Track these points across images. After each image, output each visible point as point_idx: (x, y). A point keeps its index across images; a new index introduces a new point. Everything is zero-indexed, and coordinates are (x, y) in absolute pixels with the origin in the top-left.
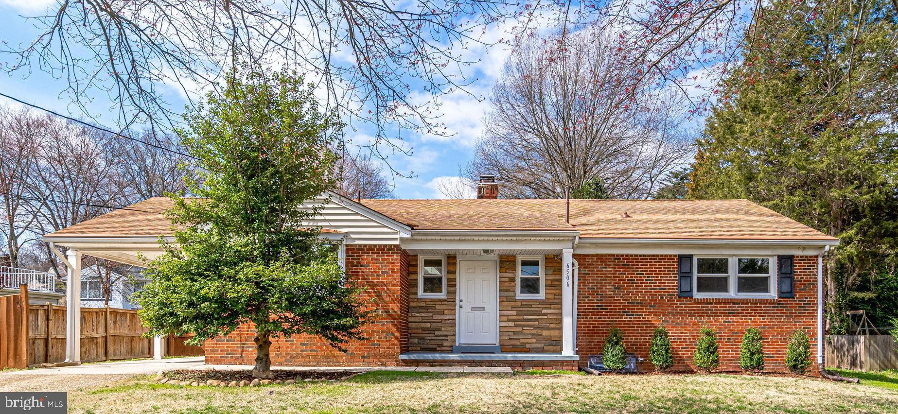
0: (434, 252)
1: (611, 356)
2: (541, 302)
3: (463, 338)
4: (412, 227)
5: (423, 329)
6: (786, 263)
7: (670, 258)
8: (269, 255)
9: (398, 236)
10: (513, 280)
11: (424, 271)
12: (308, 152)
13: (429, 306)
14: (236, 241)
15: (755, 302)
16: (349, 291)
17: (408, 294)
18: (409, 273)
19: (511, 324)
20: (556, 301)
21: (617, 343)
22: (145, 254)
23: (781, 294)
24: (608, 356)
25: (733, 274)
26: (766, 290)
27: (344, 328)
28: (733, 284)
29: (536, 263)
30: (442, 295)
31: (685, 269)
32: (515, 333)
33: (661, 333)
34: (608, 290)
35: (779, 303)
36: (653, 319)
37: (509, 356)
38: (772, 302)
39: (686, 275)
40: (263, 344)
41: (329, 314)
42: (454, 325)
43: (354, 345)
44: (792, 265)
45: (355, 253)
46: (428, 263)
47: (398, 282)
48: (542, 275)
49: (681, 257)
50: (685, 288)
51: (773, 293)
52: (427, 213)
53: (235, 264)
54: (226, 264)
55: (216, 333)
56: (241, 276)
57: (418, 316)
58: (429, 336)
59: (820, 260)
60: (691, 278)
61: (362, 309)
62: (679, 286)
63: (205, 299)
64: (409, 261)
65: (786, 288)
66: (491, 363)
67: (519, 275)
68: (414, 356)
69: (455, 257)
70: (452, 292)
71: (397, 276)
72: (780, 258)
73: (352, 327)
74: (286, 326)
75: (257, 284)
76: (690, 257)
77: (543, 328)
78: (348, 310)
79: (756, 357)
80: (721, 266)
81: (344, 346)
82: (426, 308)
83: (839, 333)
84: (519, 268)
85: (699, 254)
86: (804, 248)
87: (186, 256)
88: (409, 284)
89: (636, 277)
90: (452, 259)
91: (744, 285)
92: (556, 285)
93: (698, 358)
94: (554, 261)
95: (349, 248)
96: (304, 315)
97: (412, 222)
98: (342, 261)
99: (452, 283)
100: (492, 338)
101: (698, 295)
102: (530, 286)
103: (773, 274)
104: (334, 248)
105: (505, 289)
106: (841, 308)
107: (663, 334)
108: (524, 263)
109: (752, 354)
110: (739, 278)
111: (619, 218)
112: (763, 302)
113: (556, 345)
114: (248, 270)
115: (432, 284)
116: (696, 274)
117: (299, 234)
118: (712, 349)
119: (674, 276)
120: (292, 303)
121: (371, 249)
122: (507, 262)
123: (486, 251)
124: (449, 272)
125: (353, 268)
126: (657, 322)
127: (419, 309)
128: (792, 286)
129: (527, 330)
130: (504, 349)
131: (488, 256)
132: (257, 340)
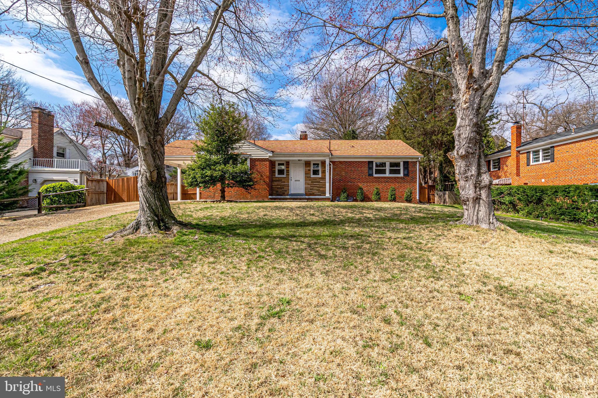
0: (281, 160)
1: (343, 196)
2: (320, 178)
3: (292, 191)
4: (273, 152)
5: (278, 188)
6: (406, 164)
7: (365, 162)
8: (226, 162)
9: (268, 155)
10: (310, 170)
11: (277, 168)
12: (237, 128)
13: (279, 180)
14: (214, 157)
15: (395, 178)
16: (251, 174)
17: (272, 175)
18: (273, 168)
19: (309, 186)
20: (324, 178)
21: (345, 192)
22: (185, 162)
23: (404, 175)
24: (342, 197)
25: (388, 168)
26: (399, 173)
27: (250, 186)
28: (387, 171)
29: (318, 164)
30: (285, 176)
31: (370, 166)
32: (311, 189)
33: (360, 189)
34: (343, 173)
35: (404, 178)
36: (359, 184)
37: (307, 197)
38: (401, 178)
39: (371, 168)
40: (223, 191)
41: (245, 181)
42: (289, 186)
43: (253, 192)
44: (408, 165)
45: (253, 161)
46: (279, 164)
47: (268, 171)
48: (320, 168)
49: (369, 162)
50: (370, 173)
51: (402, 175)
52: (279, 146)
53: (215, 165)
54: (212, 165)
55: (209, 187)
56: (217, 169)
57: (276, 183)
58: (280, 190)
59: (418, 163)
60: (372, 169)
61: (255, 180)
62: (368, 172)
63: (207, 176)
64: (272, 164)
65: (406, 173)
66: (300, 199)
67: (312, 169)
68: (274, 197)
69: (289, 162)
70: (288, 175)
71: (268, 169)
72: (404, 162)
73: (252, 185)
74: (232, 185)
75: (222, 171)
76: (372, 162)
77: (320, 187)
78: (251, 180)
79: (393, 196)
80: (383, 165)
81: (249, 191)
82: (279, 181)
83: (441, 191)
84: (312, 166)
85: (375, 161)
86: (412, 158)
87: (200, 163)
88: (272, 172)
89: (353, 169)
90: (288, 163)
91: (391, 172)
92: (324, 172)
93: (373, 197)
94: (323, 163)
95: (251, 159)
96: (237, 182)
97: (273, 150)
98: (249, 164)
99: (288, 171)
100: (302, 191)
101: (375, 175)
102: (316, 172)
103: (402, 168)
104: (246, 160)
105: (307, 173)
106: (441, 181)
107: (361, 189)
108: (314, 164)
109: (392, 195)
110: (390, 169)
111: (350, 147)
112: (398, 178)
113: (324, 193)
114: (219, 167)
115: (281, 172)
116: (374, 168)
117: (235, 155)
118: (378, 194)
119: (366, 169)
120: (234, 178)
121: (258, 160)
122: (307, 164)
123: (299, 160)
124: (287, 168)
125: (252, 166)
126: (361, 185)
127: (276, 181)
128: (408, 172)
129: (315, 188)
130: (306, 195)
131: (300, 162)
132: (221, 190)
